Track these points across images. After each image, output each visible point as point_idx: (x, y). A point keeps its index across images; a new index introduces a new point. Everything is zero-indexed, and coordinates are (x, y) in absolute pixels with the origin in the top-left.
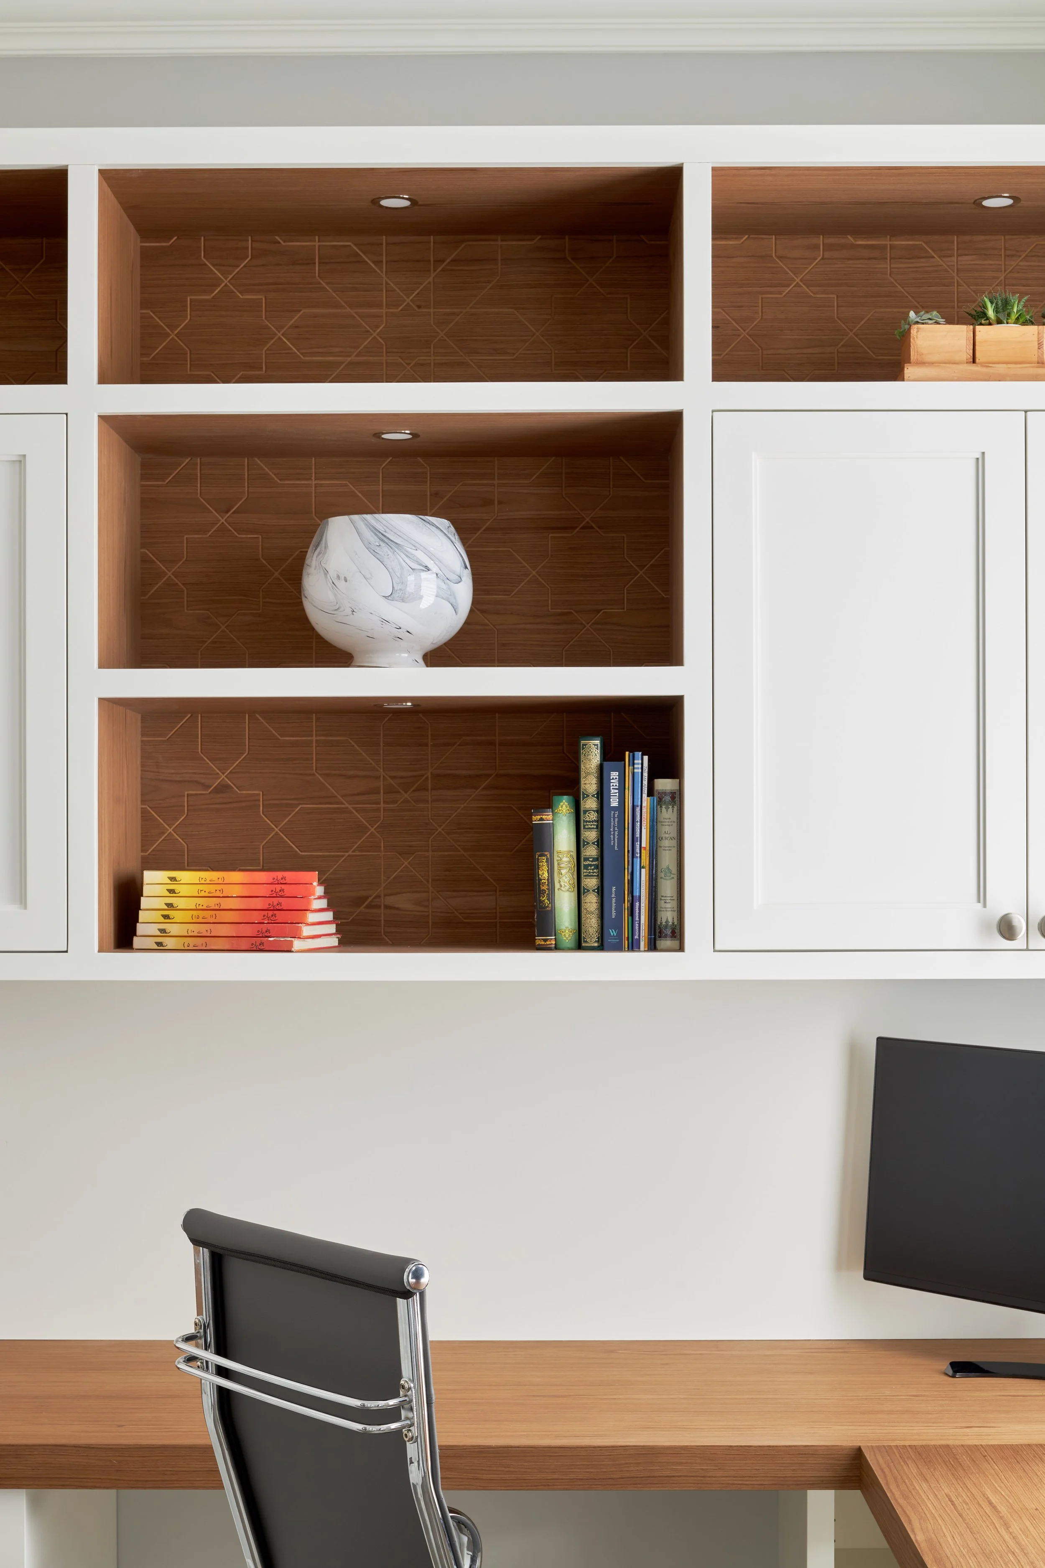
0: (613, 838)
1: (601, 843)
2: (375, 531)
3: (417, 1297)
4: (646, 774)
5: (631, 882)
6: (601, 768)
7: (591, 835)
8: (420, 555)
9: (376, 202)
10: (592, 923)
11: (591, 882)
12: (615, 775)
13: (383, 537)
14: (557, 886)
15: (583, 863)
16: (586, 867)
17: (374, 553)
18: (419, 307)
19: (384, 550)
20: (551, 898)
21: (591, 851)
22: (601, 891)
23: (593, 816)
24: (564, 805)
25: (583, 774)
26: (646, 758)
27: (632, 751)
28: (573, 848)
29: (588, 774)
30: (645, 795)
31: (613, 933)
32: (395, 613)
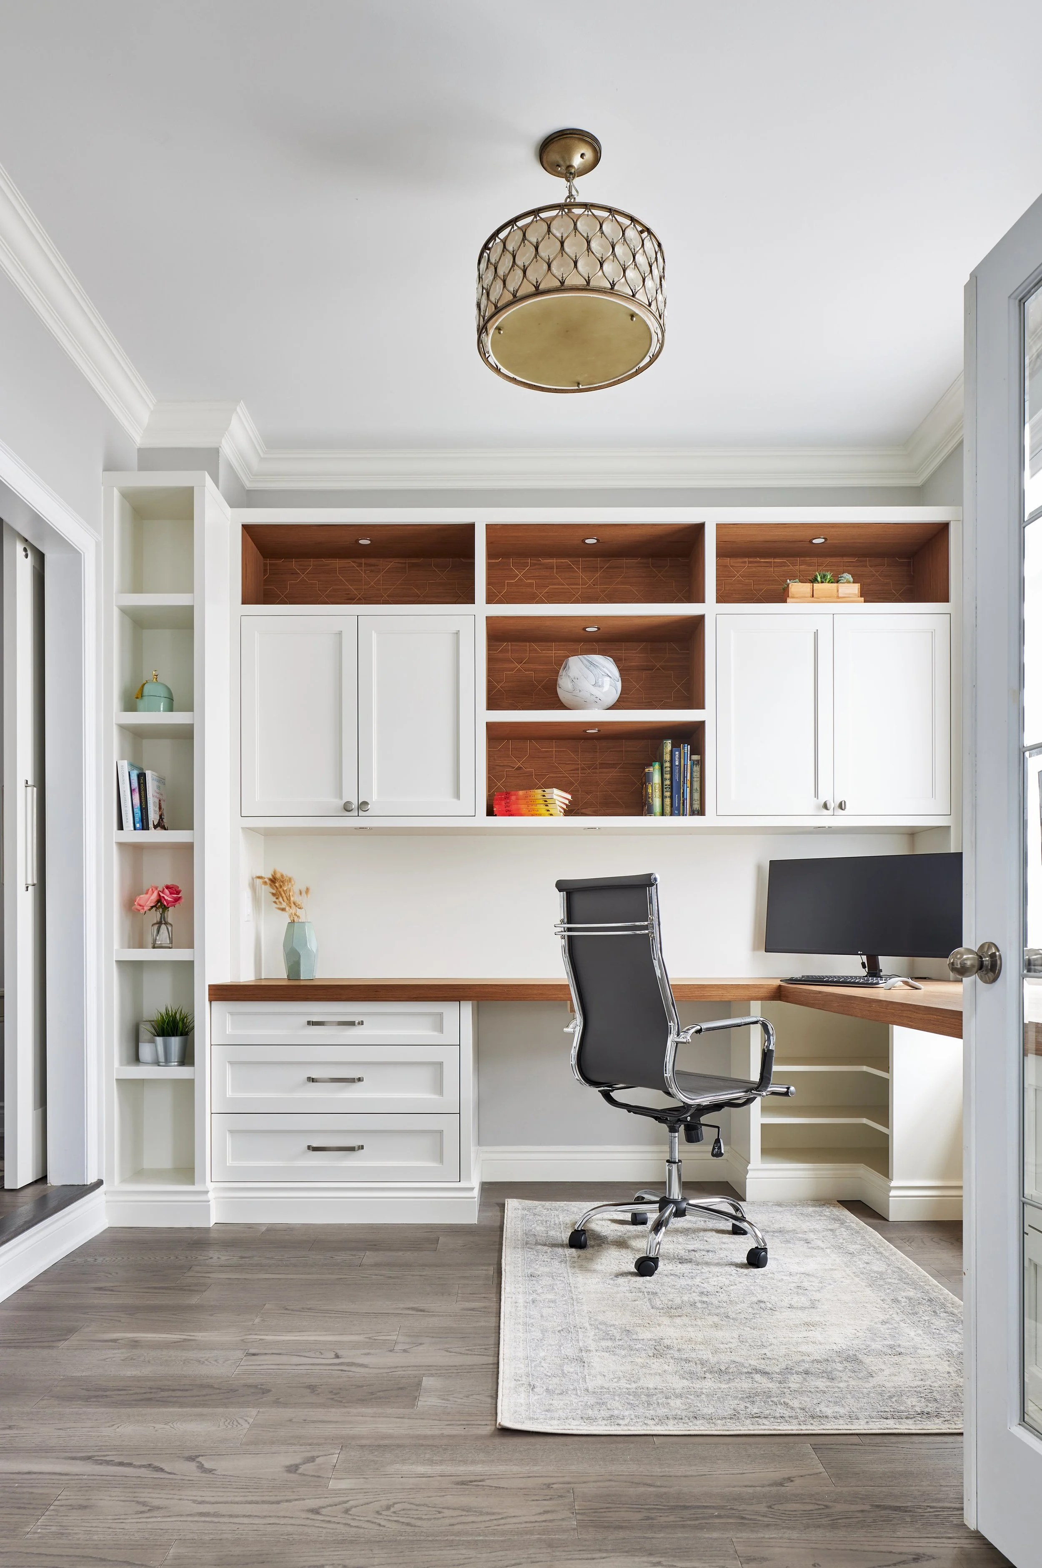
0: (676, 777)
1: (671, 779)
2: (588, 661)
3: (655, 886)
4: (689, 752)
5: (683, 793)
6: (671, 751)
7: (668, 776)
8: (605, 670)
9: (583, 541)
10: (668, 809)
11: (668, 794)
12: (677, 753)
13: (591, 663)
14: (654, 796)
15: (665, 787)
16: (666, 788)
17: (588, 669)
18: (594, 585)
19: (592, 668)
20: (652, 800)
21: (668, 782)
22: (671, 797)
23: (668, 769)
24: (657, 766)
25: (665, 753)
26: (689, 746)
27: (684, 744)
28: (660, 782)
29: (666, 753)
30: (689, 760)
31: (676, 812)
32: (595, 691)
